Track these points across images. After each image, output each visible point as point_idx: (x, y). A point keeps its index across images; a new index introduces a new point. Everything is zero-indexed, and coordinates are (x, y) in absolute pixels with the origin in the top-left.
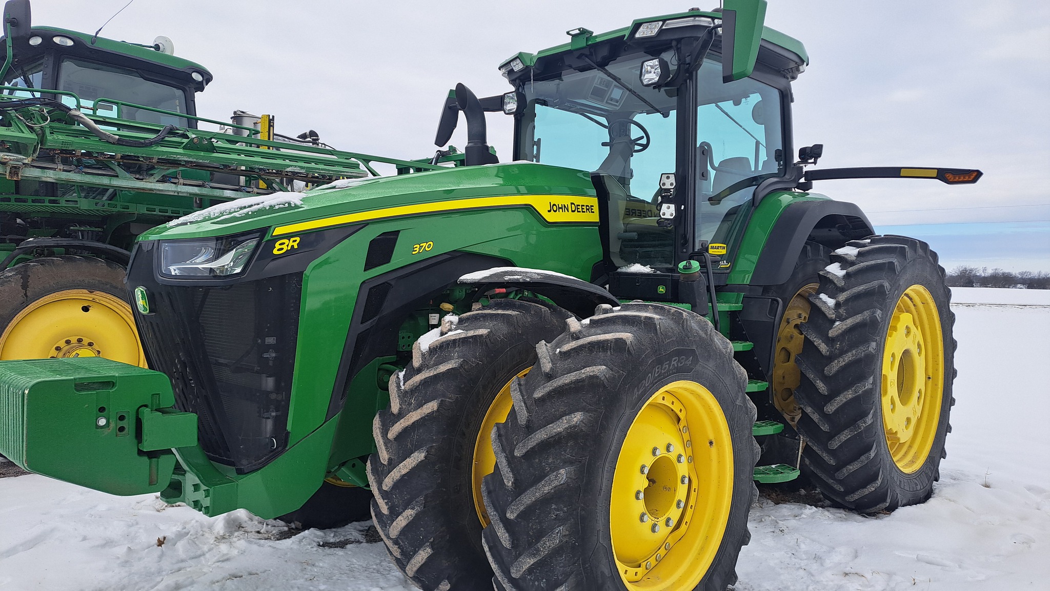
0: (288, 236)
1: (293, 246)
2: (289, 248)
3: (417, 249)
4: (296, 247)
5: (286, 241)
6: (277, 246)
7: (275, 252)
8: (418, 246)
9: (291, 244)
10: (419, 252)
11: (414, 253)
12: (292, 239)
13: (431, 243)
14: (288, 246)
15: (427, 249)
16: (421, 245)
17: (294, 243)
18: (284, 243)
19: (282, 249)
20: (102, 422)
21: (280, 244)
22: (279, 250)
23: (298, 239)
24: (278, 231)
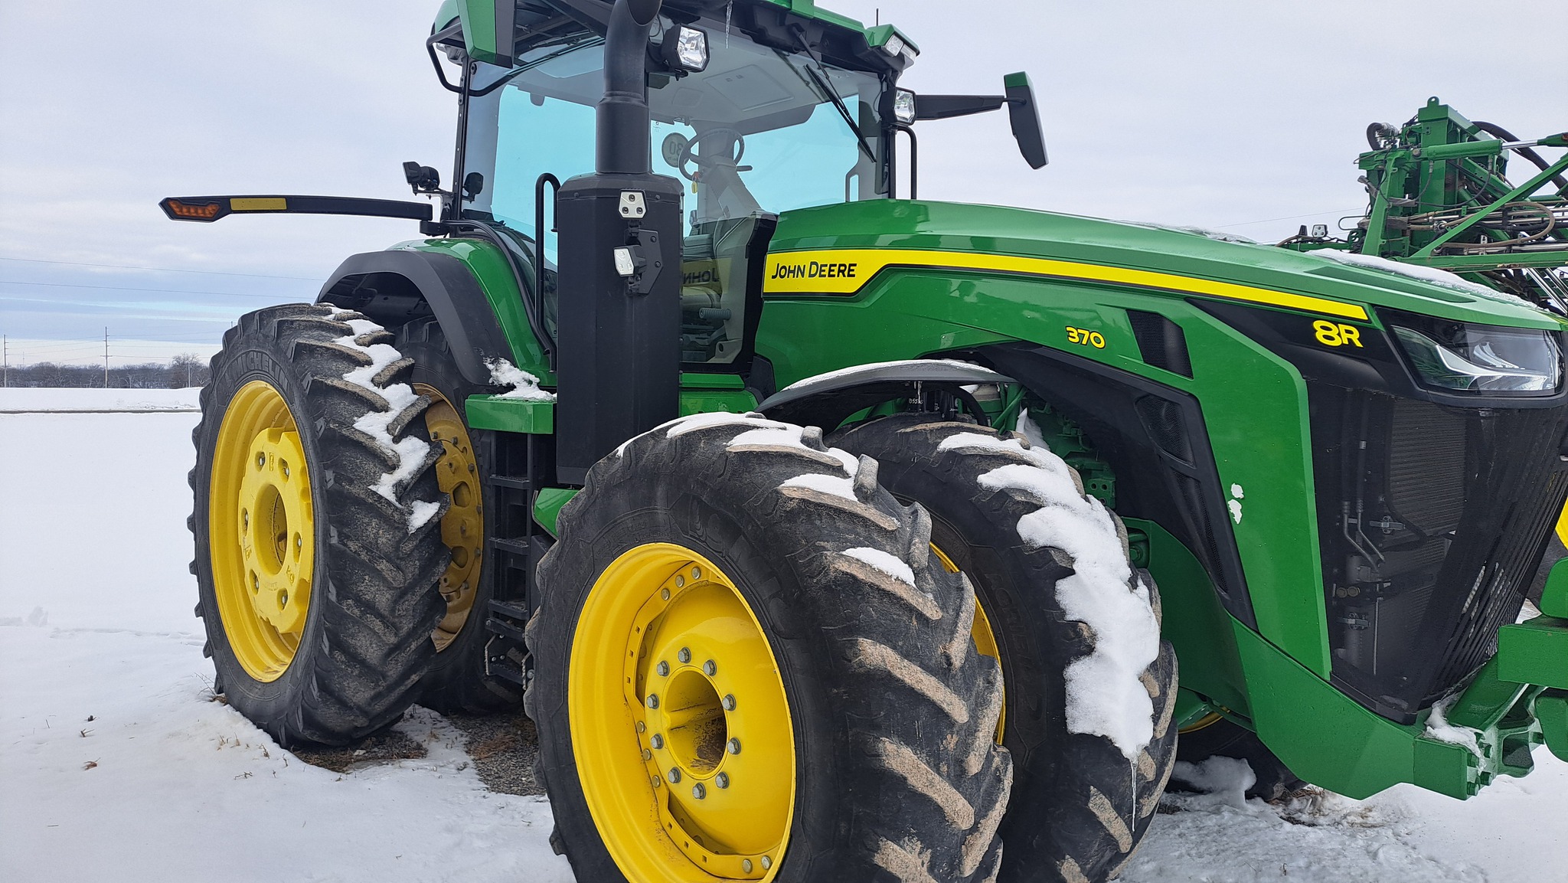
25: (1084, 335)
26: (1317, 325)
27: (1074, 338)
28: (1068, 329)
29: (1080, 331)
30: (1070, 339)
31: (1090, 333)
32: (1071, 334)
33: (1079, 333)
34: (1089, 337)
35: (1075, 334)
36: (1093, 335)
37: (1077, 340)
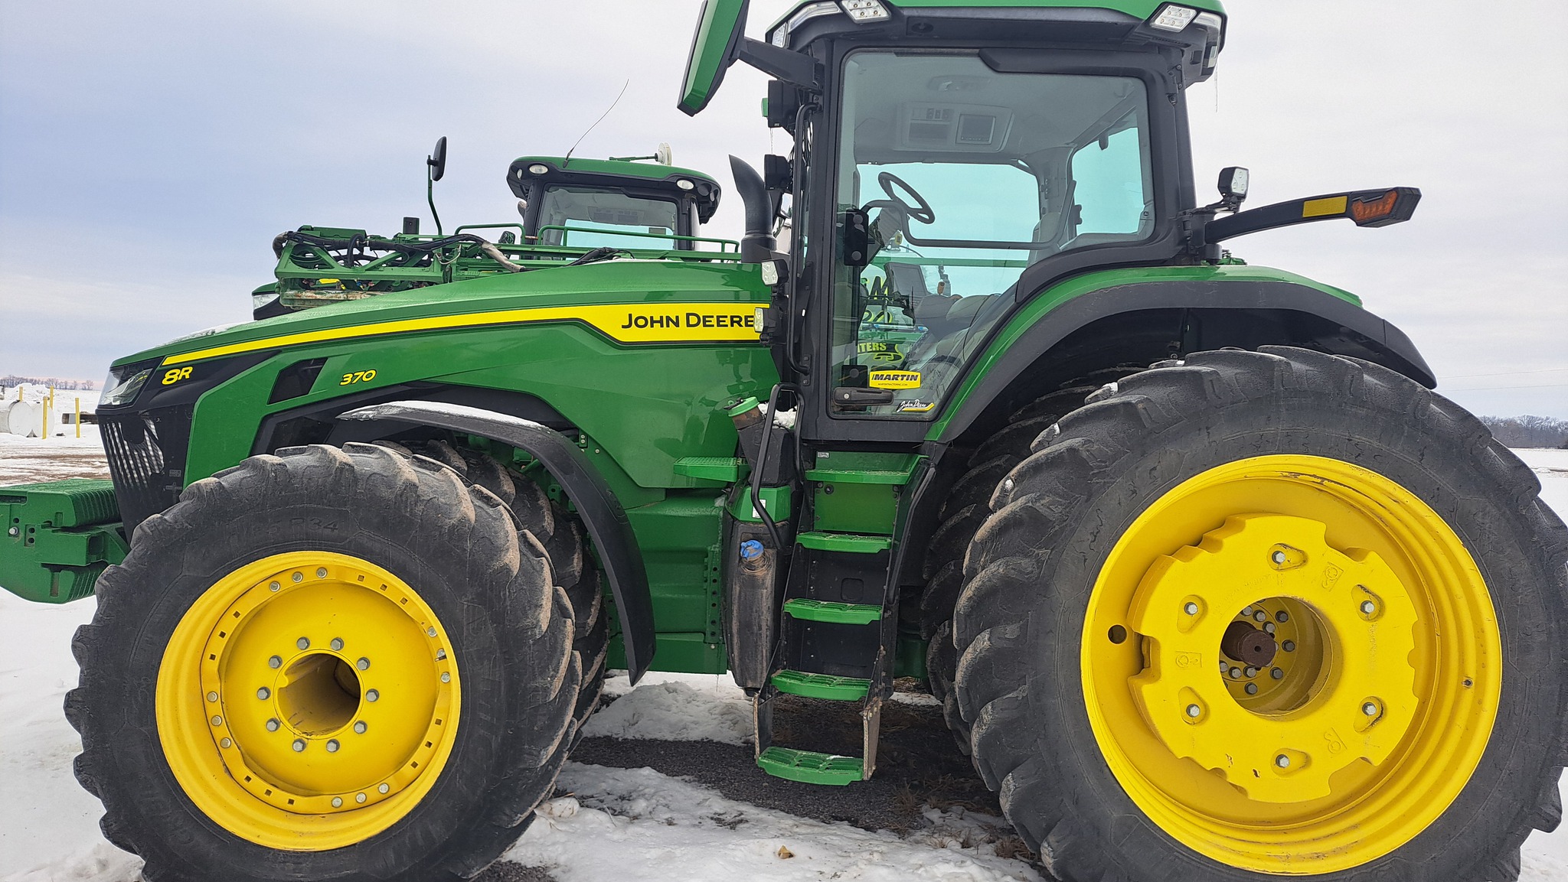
0: (180, 366)
1: (184, 376)
2: (180, 378)
3: (349, 380)
4: (187, 377)
5: (177, 371)
6: (167, 376)
7: (165, 382)
8: (351, 376)
9: (183, 373)
10: (351, 383)
11: (342, 383)
12: (184, 369)
13: (374, 372)
14: (178, 376)
15: (365, 379)
16: (355, 374)
17: (186, 373)
18: (175, 373)
19: (172, 379)
20: (12, 531)
21: (171, 374)
22: (168, 380)
23: (191, 369)
24: (168, 361)
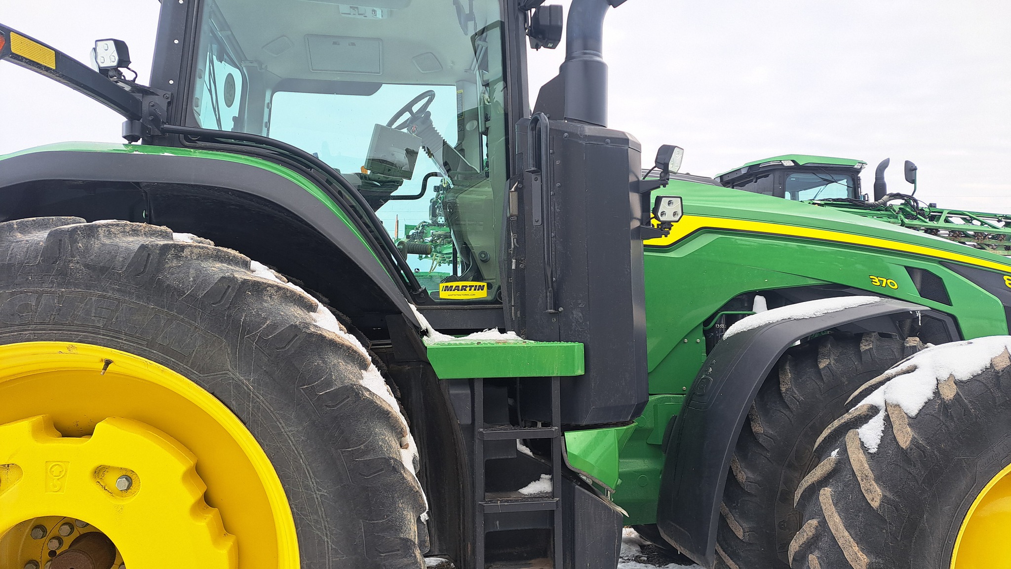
25: (883, 281)
26: (1005, 278)
27: (876, 282)
28: (871, 277)
29: (879, 278)
30: (873, 283)
31: (887, 280)
32: (873, 280)
33: (879, 280)
34: (887, 282)
35: (877, 280)
36: (889, 281)
37: (878, 284)
